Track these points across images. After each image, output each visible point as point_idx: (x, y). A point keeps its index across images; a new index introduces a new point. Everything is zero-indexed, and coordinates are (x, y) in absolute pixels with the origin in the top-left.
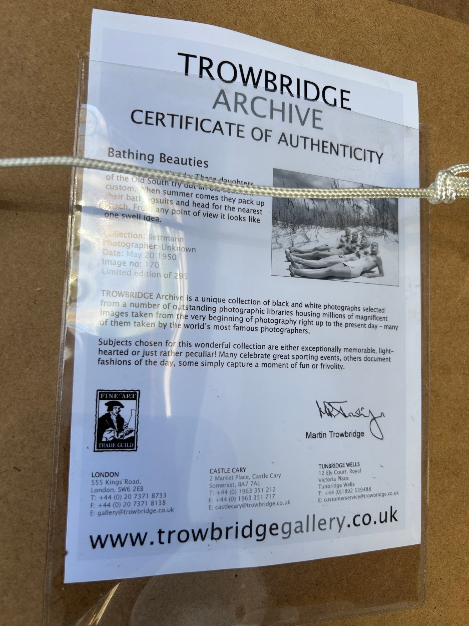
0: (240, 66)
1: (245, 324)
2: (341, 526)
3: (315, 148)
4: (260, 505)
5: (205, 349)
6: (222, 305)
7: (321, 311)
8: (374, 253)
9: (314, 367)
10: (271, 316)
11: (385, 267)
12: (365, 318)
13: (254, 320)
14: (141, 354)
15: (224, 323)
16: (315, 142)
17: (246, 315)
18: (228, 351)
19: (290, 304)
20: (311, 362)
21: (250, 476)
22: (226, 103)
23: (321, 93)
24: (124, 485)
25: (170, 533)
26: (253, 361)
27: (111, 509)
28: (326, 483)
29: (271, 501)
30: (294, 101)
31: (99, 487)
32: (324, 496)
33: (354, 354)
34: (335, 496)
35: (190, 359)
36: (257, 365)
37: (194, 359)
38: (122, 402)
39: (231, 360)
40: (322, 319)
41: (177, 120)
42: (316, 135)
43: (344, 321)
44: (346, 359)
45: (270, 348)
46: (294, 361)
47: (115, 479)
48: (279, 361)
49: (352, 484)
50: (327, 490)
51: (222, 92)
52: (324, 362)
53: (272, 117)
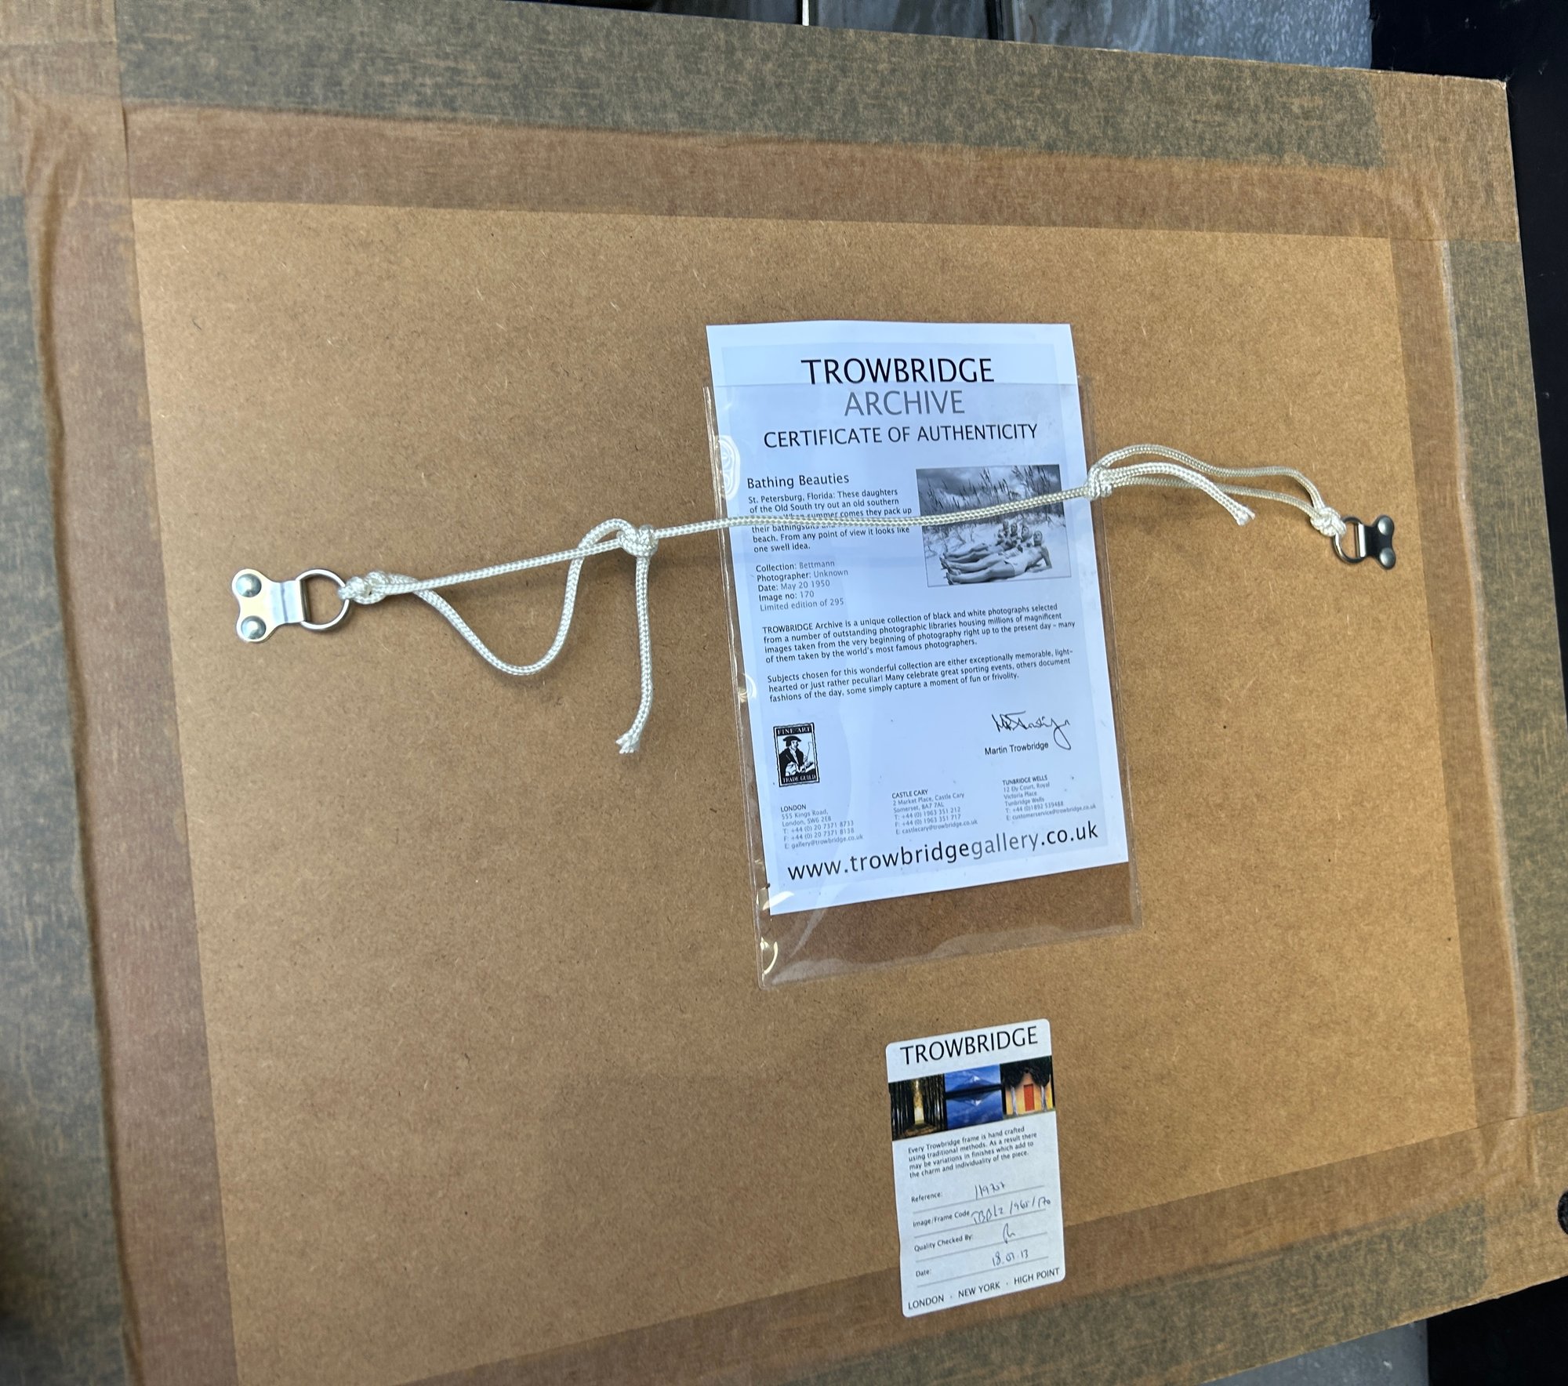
0: (867, 361)
1: (908, 643)
2: (1034, 845)
3: (959, 436)
4: (947, 826)
5: (871, 674)
6: (881, 626)
7: (987, 618)
8: (1037, 544)
9: (986, 679)
10: (934, 631)
11: (1052, 558)
12: (1036, 619)
13: (916, 637)
14: (809, 686)
15: (886, 645)
16: (958, 429)
17: (907, 634)
18: (894, 673)
19: (952, 615)
20: (982, 674)
21: (933, 798)
22: (858, 407)
23: (958, 370)
24: (812, 816)
25: (862, 860)
26: (921, 680)
27: (804, 841)
28: (1013, 800)
29: (958, 821)
30: (930, 386)
31: (789, 820)
32: (1012, 814)
33: (1027, 660)
34: (1024, 812)
35: (857, 686)
36: (926, 685)
37: (861, 686)
38: (797, 736)
39: (899, 682)
40: (988, 626)
41: (811, 436)
42: (957, 421)
43: (1012, 625)
44: (1019, 666)
45: (937, 665)
46: (964, 676)
47: (803, 811)
48: (948, 677)
49: (1041, 799)
50: (1016, 807)
51: (853, 395)
52: (996, 672)
53: (907, 412)
